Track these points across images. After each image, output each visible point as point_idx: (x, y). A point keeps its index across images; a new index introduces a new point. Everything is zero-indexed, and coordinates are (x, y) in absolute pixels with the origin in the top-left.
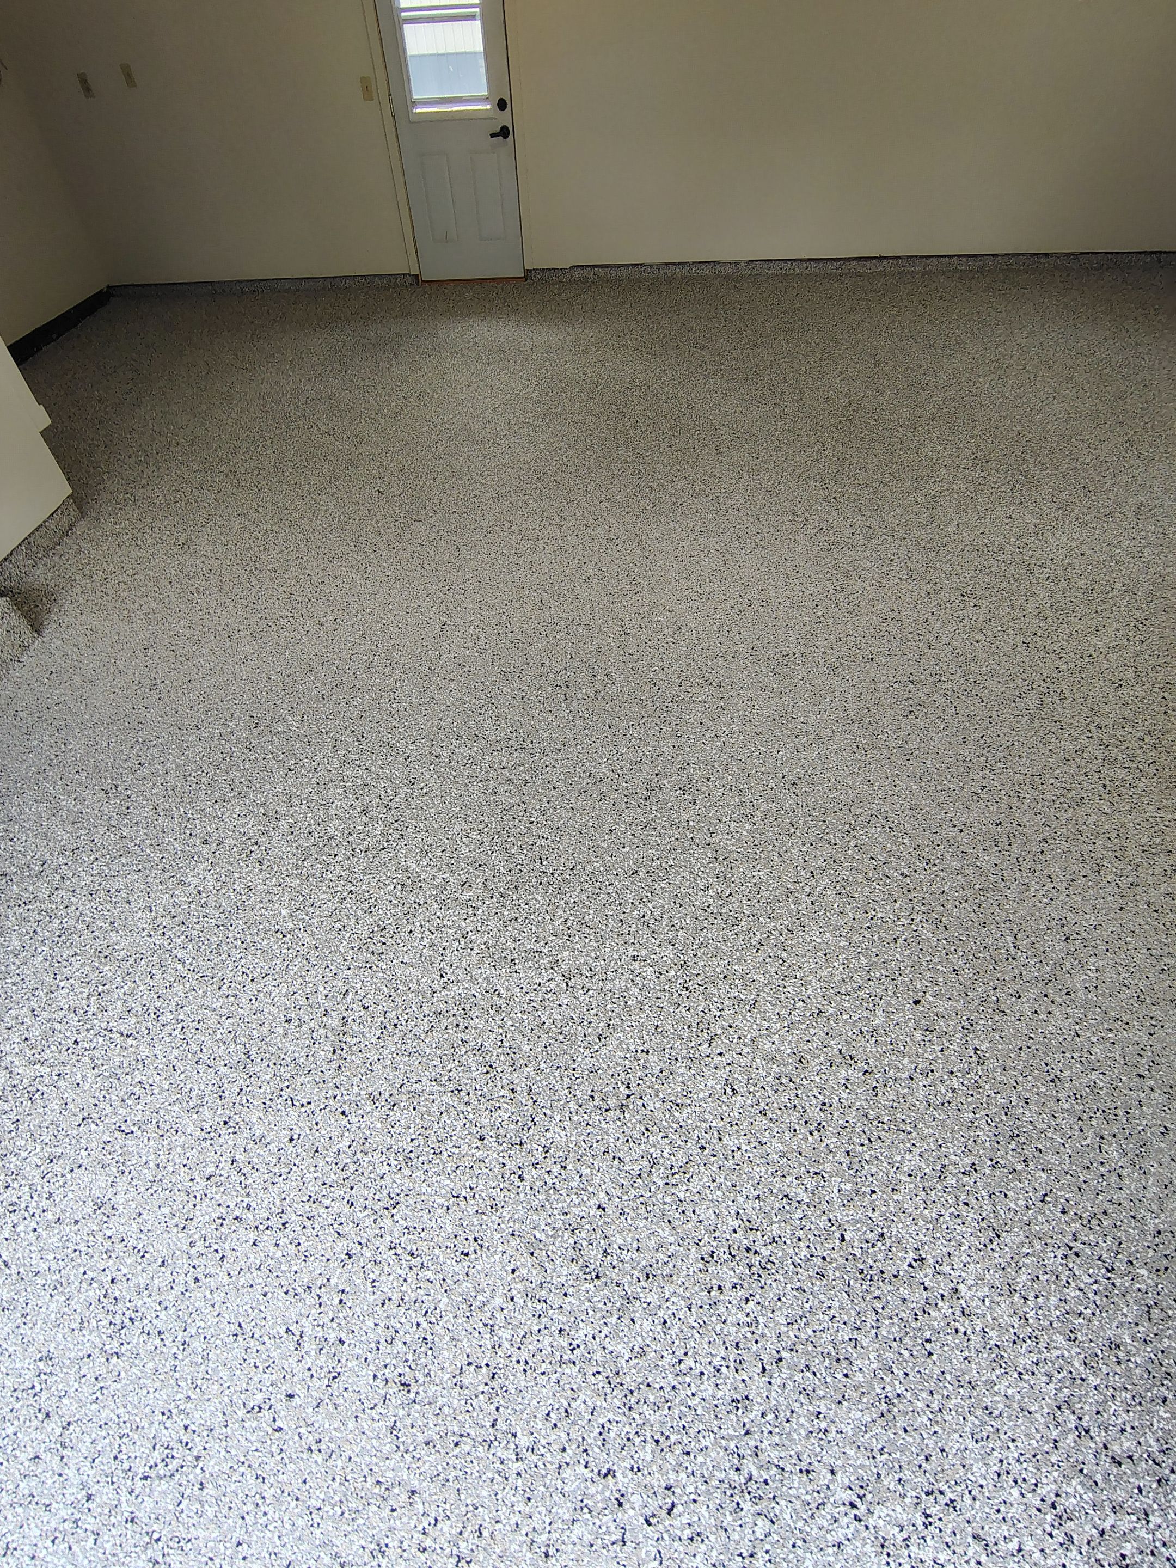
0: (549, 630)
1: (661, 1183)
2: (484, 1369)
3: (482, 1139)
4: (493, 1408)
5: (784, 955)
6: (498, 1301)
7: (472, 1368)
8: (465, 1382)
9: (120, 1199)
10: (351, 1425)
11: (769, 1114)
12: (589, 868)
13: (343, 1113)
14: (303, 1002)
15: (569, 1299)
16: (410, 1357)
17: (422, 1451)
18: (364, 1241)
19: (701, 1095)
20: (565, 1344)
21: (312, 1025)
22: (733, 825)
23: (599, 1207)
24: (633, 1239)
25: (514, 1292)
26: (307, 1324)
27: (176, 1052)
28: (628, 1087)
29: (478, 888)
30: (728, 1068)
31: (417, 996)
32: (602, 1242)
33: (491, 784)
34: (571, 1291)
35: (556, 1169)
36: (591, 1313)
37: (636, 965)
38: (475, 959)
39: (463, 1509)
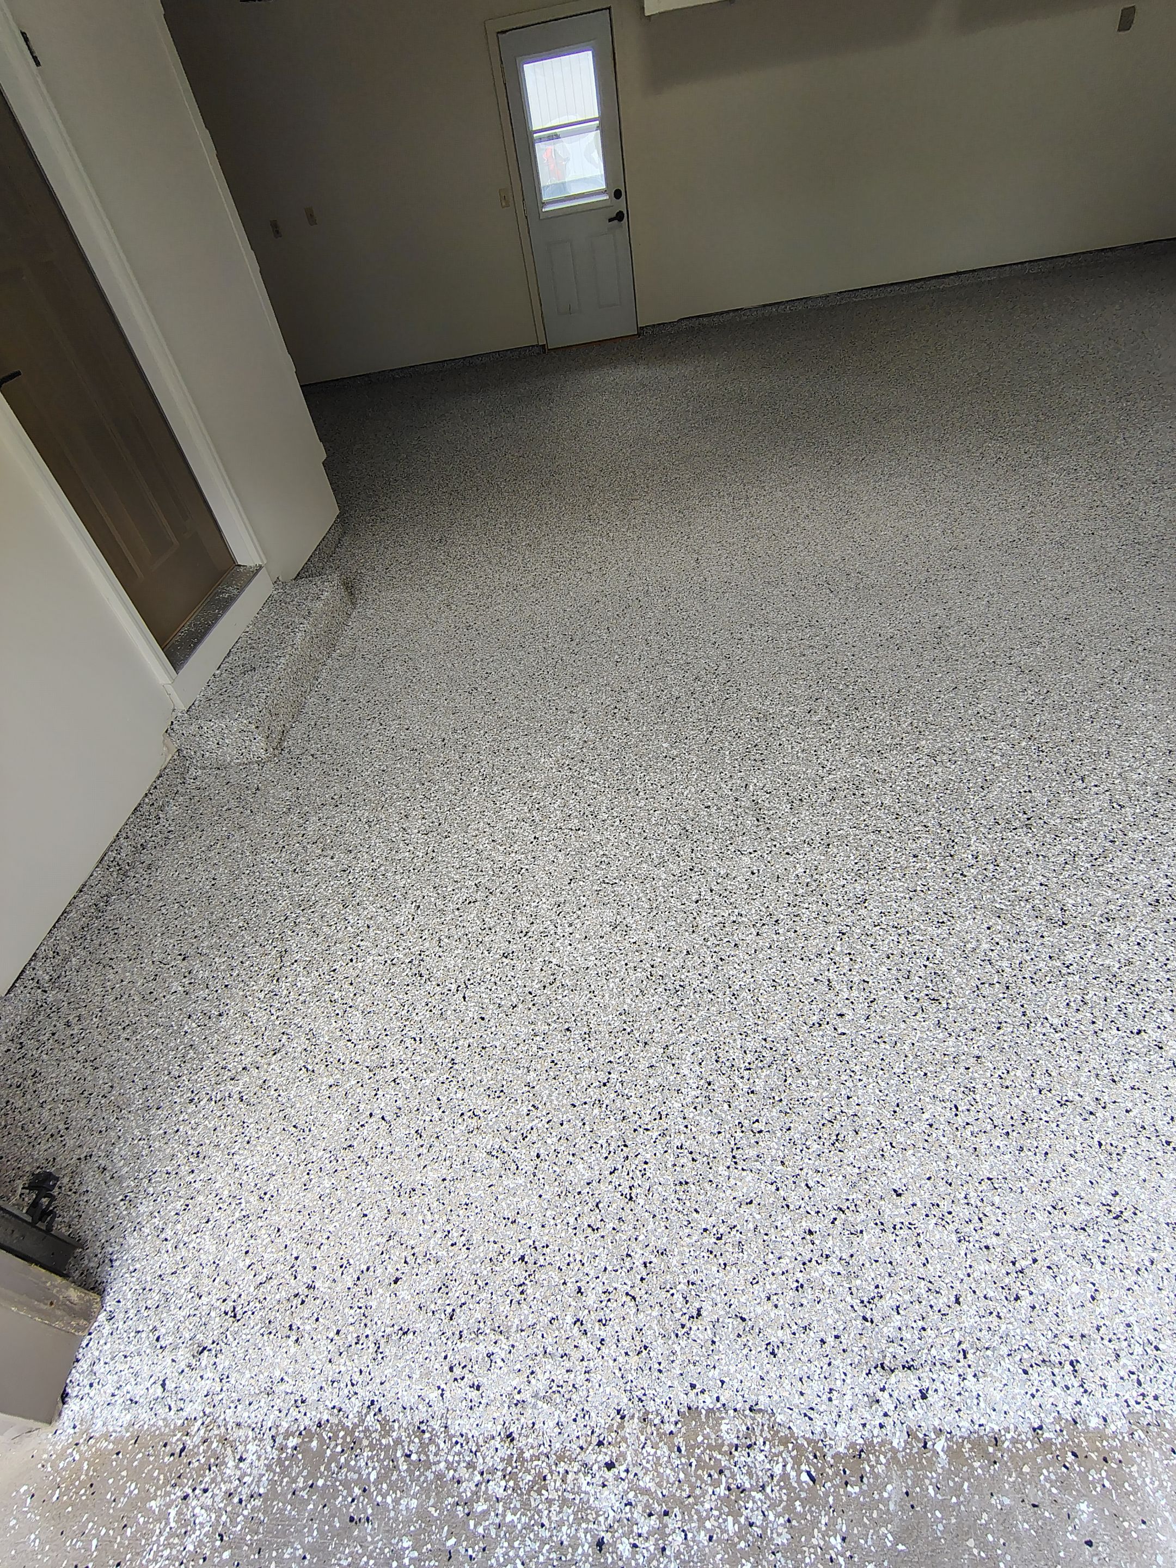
0: (792, 551)
1: (1088, 865)
2: (997, 985)
3: (915, 856)
4: (1018, 1005)
5: (1118, 722)
6: (985, 946)
7: (987, 985)
8: (985, 993)
9: (629, 920)
10: (903, 1026)
11: (1160, 815)
12: (912, 690)
13: (788, 854)
14: (712, 795)
15: (1046, 939)
16: (929, 984)
17: (971, 1035)
18: (850, 924)
19: (1093, 811)
20: (1059, 964)
21: (729, 807)
22: (1025, 651)
23: (1041, 884)
24: (1082, 900)
25: (997, 940)
26: (832, 976)
27: (623, 835)
28: (1025, 813)
29: (822, 712)
30: (1108, 793)
31: (809, 781)
32: (1056, 904)
33: (797, 651)
34: (1045, 934)
35: (991, 867)
36: (1071, 945)
37: (989, 742)
38: (846, 755)
39: (1028, 1063)
